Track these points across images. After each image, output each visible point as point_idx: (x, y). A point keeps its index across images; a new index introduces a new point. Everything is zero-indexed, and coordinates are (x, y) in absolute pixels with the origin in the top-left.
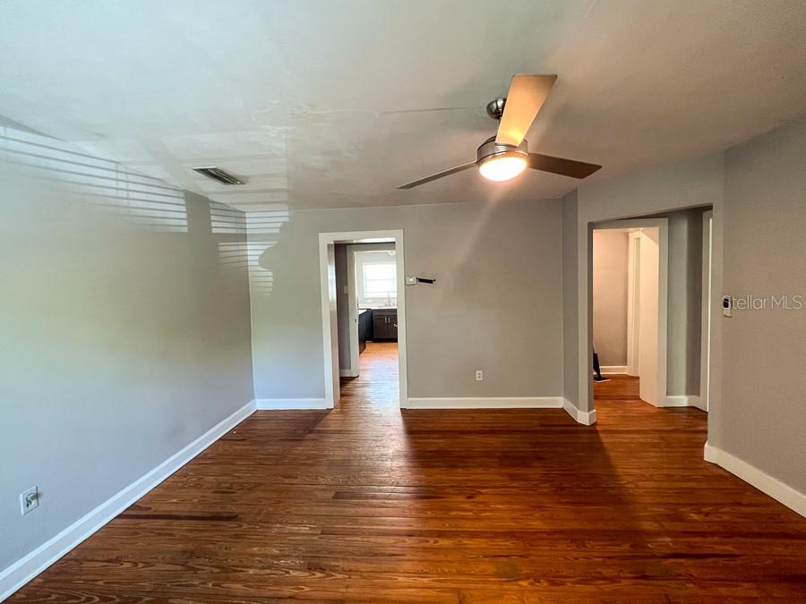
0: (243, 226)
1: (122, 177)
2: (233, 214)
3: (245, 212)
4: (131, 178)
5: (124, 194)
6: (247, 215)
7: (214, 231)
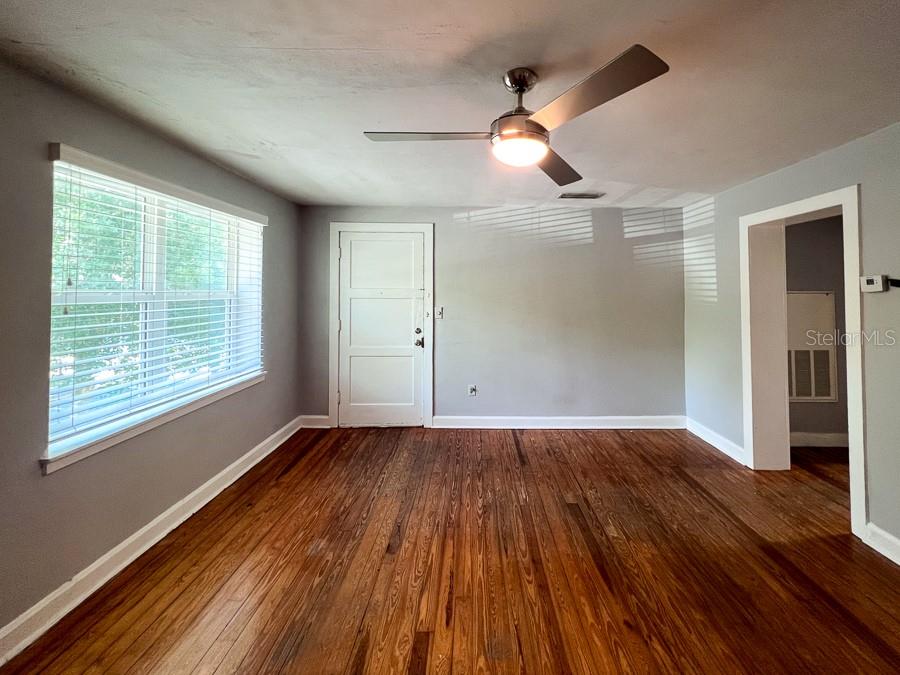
0: (678, 223)
1: (537, 215)
2: (661, 214)
3: (681, 208)
4: (542, 214)
5: (536, 226)
6: (684, 210)
7: (627, 236)
